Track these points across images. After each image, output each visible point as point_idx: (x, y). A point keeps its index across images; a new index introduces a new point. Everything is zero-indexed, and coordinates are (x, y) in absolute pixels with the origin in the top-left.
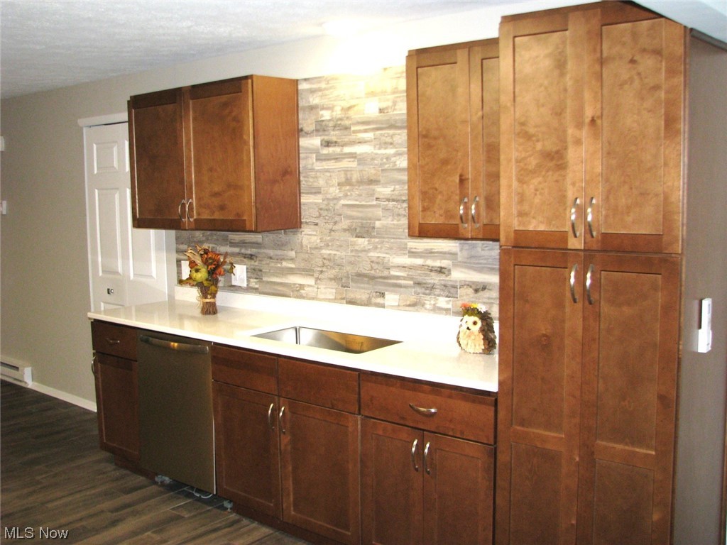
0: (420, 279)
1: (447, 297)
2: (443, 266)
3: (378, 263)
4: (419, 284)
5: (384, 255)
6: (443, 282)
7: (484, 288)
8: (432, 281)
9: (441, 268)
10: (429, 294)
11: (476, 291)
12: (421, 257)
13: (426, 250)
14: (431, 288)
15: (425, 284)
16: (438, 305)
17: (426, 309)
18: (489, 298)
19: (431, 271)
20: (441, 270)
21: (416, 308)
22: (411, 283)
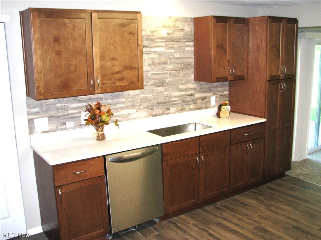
0: (184, 99)
1: (193, 104)
2: (192, 93)
3: (167, 97)
4: (183, 101)
5: (170, 93)
6: (192, 99)
7: (205, 98)
8: (188, 100)
9: (191, 94)
10: (187, 105)
11: (203, 100)
12: (184, 91)
13: (186, 88)
14: (187, 102)
15: (186, 101)
16: (190, 108)
17: (186, 110)
18: (207, 101)
19: (188, 96)
20: (191, 95)
21: (182, 111)
22: (181, 102)
